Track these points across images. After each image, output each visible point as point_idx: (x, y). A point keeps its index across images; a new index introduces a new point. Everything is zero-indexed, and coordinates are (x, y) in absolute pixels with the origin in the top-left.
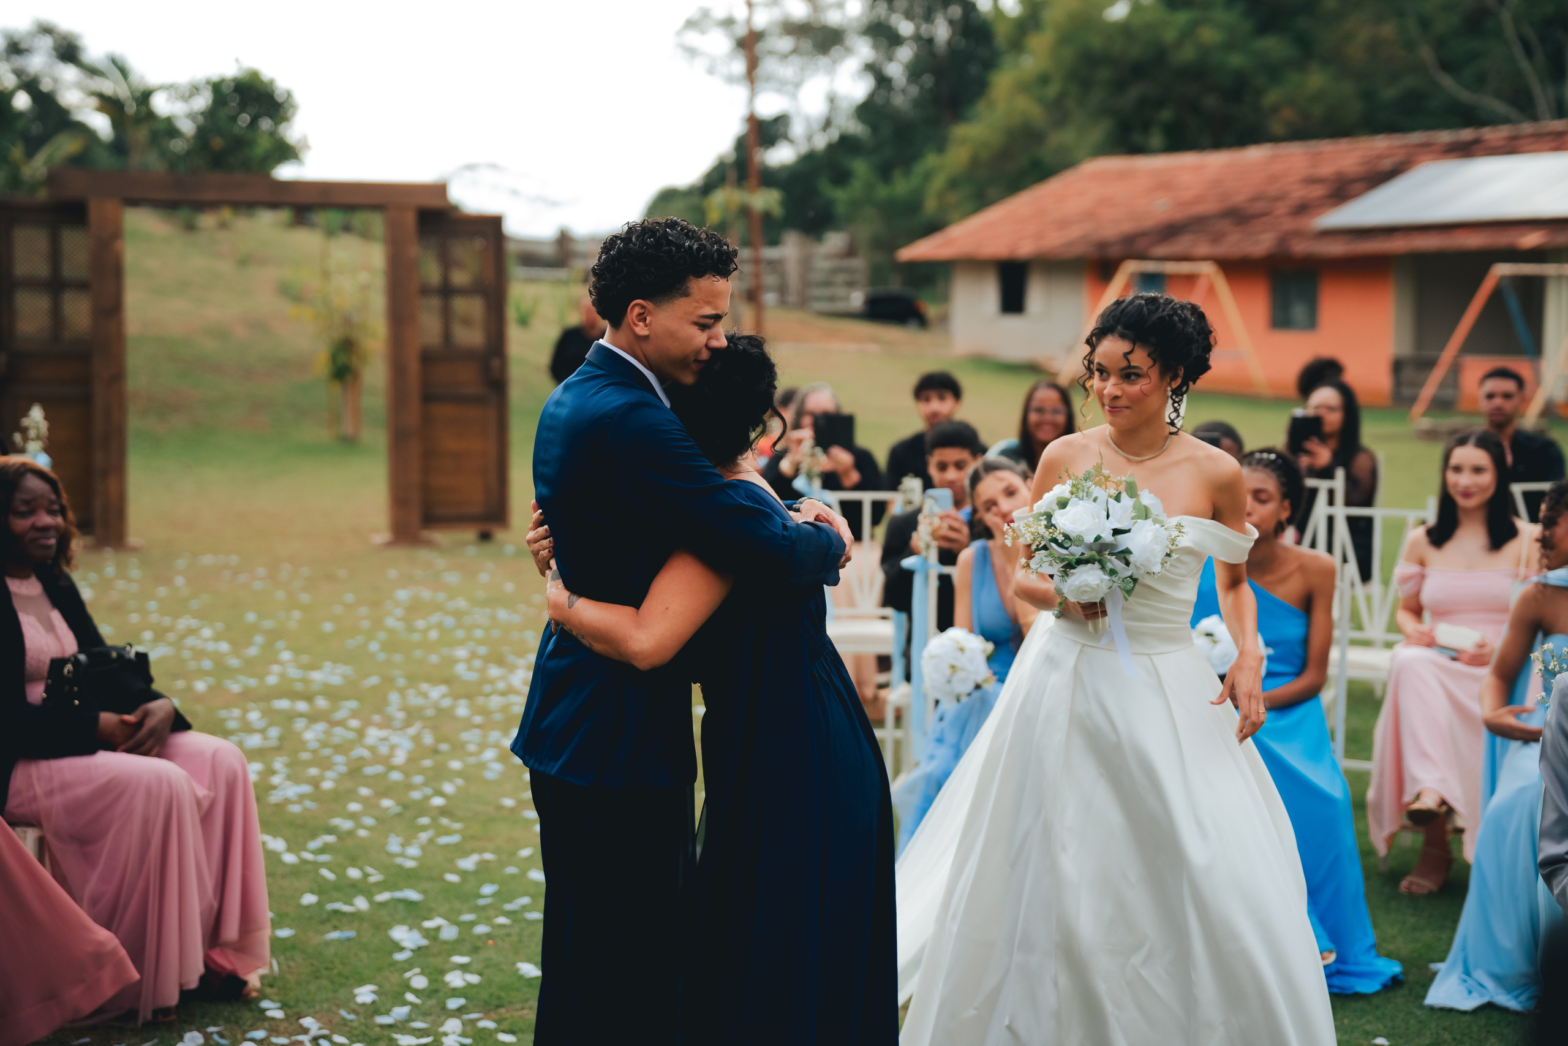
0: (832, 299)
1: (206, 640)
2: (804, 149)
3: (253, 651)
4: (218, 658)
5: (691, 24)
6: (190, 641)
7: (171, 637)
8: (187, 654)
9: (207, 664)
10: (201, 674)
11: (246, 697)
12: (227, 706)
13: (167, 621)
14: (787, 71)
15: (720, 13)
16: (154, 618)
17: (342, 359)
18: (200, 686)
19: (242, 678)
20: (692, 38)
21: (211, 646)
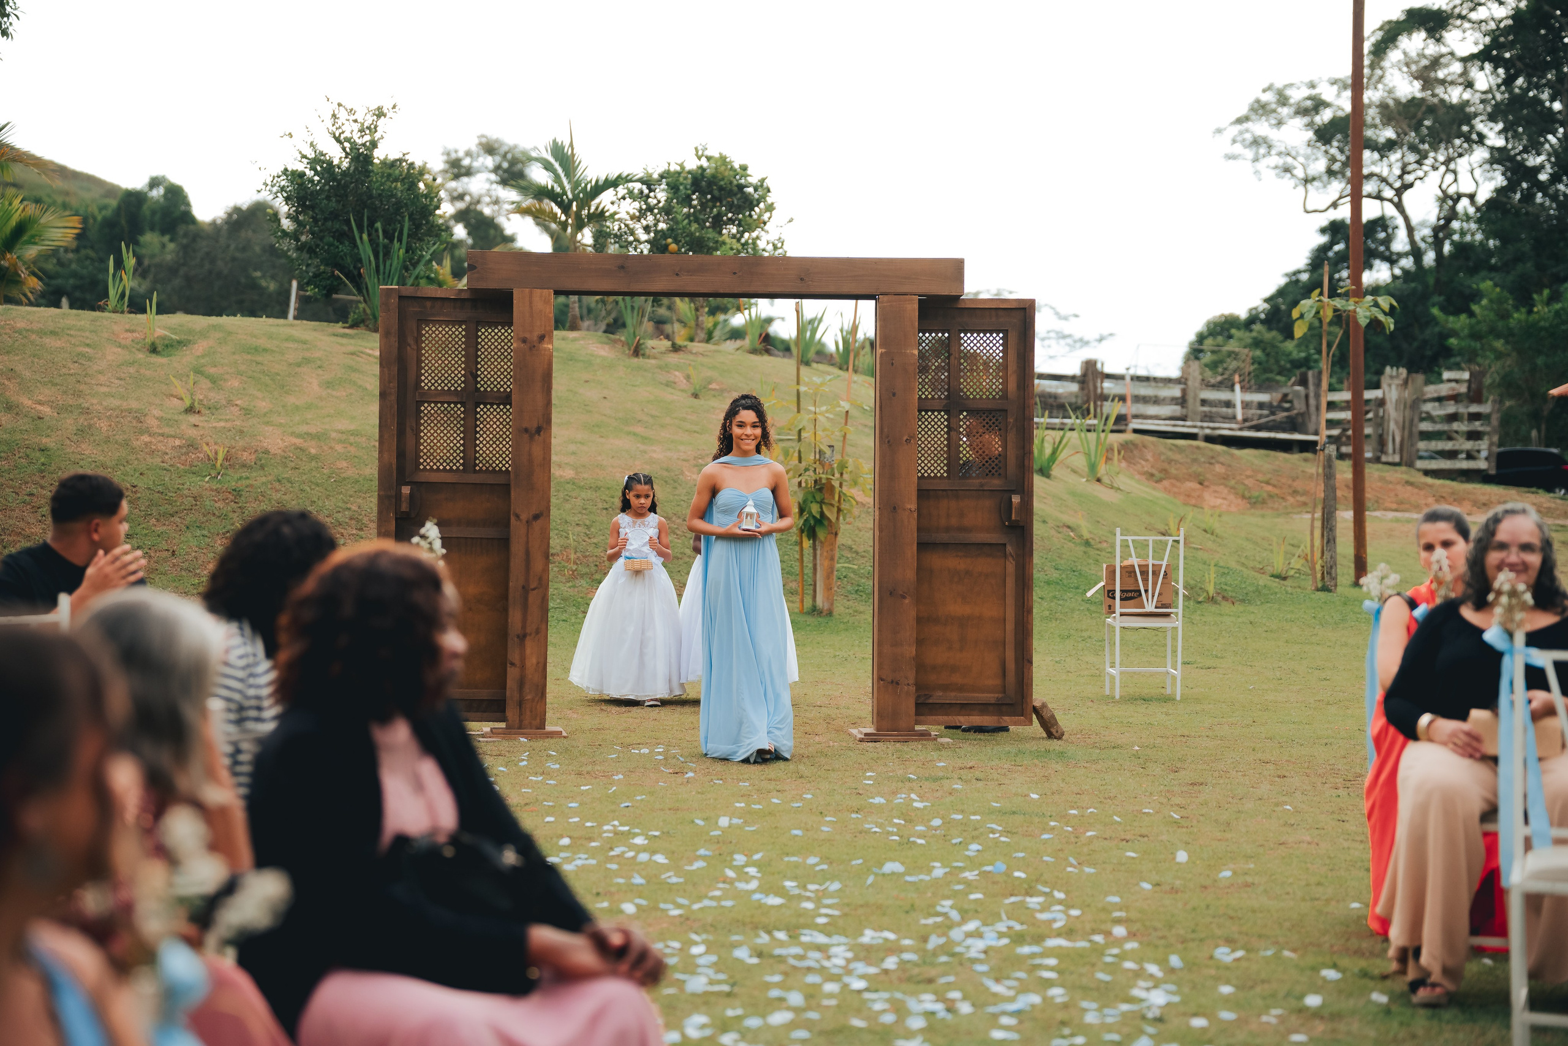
0: (1452, 455)
1: (640, 849)
2: (1407, 263)
3: (699, 864)
4: (653, 875)
5: (1260, 109)
6: (617, 851)
7: (593, 844)
8: (614, 867)
9: (638, 880)
10: (633, 891)
11: (687, 922)
12: (662, 937)
13: (588, 824)
14: (1389, 166)
15: (1297, 95)
16: (577, 819)
17: (815, 509)
18: (629, 908)
19: (681, 901)
20: (1261, 128)
21: (643, 857)
